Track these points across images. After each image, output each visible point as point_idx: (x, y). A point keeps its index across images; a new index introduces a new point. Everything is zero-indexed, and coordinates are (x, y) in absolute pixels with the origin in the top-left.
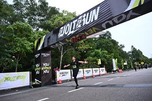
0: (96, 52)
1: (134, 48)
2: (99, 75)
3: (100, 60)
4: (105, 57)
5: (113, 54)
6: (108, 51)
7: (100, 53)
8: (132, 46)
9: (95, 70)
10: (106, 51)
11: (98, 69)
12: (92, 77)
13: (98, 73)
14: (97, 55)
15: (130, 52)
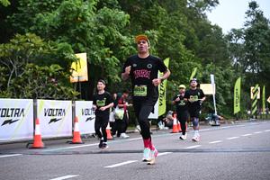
0: (64, 13)
1: (259, 16)
2: (70, 140)
3: (83, 57)
4: (115, 46)
5: (156, 33)
6: (135, 17)
7: (92, 18)
8: (253, 5)
9: (50, 112)
10: (123, 16)
11: (66, 105)
12: (30, 145)
13: (62, 128)
14: (71, 30)
15: (238, 33)
